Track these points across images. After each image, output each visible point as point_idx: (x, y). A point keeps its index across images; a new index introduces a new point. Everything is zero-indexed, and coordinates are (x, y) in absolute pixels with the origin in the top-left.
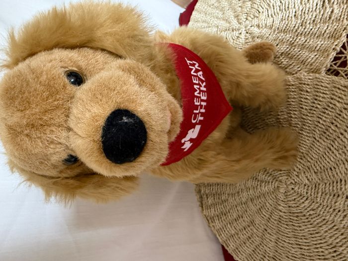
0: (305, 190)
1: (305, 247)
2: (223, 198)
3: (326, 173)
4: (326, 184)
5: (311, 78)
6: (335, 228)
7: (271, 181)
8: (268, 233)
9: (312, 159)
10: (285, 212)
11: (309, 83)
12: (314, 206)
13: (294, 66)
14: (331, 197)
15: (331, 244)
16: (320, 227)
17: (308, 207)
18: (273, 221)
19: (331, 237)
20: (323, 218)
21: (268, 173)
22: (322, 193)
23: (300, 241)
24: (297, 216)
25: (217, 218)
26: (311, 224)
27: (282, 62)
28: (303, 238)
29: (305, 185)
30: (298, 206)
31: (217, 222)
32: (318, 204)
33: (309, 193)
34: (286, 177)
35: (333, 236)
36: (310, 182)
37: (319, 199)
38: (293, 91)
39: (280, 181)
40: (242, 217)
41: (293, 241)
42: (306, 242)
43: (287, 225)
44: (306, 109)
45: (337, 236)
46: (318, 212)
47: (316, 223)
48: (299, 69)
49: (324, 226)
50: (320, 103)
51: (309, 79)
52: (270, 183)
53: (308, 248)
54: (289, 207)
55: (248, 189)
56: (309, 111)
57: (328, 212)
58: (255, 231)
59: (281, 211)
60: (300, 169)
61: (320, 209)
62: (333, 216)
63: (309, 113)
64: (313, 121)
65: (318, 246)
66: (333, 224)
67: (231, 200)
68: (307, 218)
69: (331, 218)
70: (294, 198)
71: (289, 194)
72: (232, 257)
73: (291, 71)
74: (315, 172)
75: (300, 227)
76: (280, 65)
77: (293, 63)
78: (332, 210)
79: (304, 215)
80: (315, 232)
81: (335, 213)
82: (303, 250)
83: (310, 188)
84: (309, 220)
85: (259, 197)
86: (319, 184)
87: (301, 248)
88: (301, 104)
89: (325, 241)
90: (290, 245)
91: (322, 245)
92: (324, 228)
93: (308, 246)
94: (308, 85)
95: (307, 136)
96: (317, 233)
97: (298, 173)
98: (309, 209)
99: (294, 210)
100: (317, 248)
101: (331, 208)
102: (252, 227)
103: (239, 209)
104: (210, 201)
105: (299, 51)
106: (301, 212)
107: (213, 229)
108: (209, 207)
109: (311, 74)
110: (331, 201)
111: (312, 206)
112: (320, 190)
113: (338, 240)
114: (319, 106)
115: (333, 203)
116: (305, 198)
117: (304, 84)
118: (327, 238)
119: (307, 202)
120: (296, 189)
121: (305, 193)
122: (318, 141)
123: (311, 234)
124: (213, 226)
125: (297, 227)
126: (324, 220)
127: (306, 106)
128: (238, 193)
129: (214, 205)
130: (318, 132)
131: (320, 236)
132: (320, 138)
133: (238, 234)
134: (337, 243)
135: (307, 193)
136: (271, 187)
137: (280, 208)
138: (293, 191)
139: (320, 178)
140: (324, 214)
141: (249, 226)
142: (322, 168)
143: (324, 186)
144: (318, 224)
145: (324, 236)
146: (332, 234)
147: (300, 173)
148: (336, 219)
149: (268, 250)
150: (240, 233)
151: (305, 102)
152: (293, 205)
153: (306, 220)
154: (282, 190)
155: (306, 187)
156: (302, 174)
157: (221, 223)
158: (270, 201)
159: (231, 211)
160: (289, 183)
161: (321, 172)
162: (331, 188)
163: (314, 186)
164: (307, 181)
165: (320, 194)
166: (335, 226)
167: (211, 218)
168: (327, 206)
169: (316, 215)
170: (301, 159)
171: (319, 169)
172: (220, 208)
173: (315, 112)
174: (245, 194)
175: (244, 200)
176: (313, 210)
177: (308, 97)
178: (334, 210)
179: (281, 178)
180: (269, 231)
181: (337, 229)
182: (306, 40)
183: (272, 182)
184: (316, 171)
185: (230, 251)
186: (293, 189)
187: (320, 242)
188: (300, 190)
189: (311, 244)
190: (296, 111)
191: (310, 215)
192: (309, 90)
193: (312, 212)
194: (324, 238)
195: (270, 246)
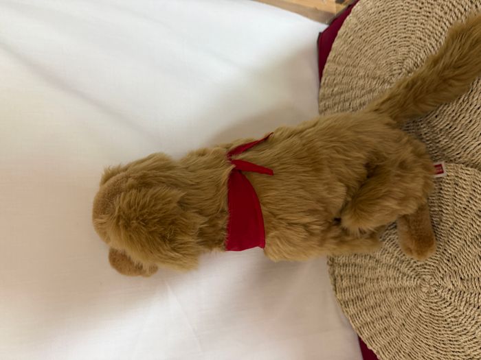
0: (449, 296)
1: (441, 352)
2: (361, 281)
3: (473, 283)
4: (471, 294)
5: (468, 172)
6: (475, 340)
7: (413, 276)
8: (406, 329)
9: (460, 264)
10: (425, 313)
11: (466, 179)
12: (457, 313)
13: (453, 150)
14: (475, 309)
15: (469, 355)
16: (460, 335)
17: (450, 313)
18: (412, 318)
19: (469, 348)
20: (464, 327)
21: (411, 267)
22: (466, 302)
23: (438, 345)
24: (437, 320)
25: (351, 303)
26: (451, 331)
27: (440, 141)
28: (441, 342)
29: (449, 290)
30: (440, 310)
31: (352, 307)
32: (461, 313)
33: (453, 300)
34: (430, 277)
35: (472, 348)
36: (455, 288)
37: (462, 308)
38: (447, 183)
39: (424, 280)
40: (380, 306)
41: (431, 342)
42: (443, 348)
43: (426, 325)
44: (460, 207)
45: (475, 348)
46: (460, 320)
47: (456, 331)
48: (458, 156)
49: (464, 336)
50: (475, 204)
51: (466, 174)
52: (413, 279)
53: (444, 353)
54: (431, 308)
55: (388, 278)
56: (463, 210)
57: (470, 323)
58: (392, 323)
59: (421, 310)
60: (445, 272)
61: (462, 318)
62: (474, 328)
63: (463, 212)
64: (467, 222)
65: (455, 354)
66: (474, 336)
67: (369, 285)
68: (448, 324)
69: (472, 330)
70: (436, 301)
71: (431, 295)
72: (366, 345)
73: (449, 155)
74: (461, 278)
75: (440, 331)
76: (438, 145)
77: (452, 146)
78: (474, 322)
79: (446, 320)
80: (454, 339)
81: (476, 326)
82: (439, 355)
83: (454, 294)
84: (450, 325)
85: (399, 290)
86: (464, 292)
87: (438, 352)
88: (455, 200)
89: (463, 350)
90: (427, 346)
91: (459, 354)
92: (464, 338)
93: (445, 351)
94: (465, 180)
95: (458, 237)
96: (457, 341)
97: (443, 275)
98: (450, 315)
99: (435, 313)
100: (454, 356)
101: (473, 319)
102: (389, 319)
103: (377, 297)
104: (345, 283)
105: (461, 133)
106: (443, 317)
107: (346, 314)
108: (343, 291)
109: (470, 169)
110: (475, 313)
111: (454, 314)
112: (464, 299)
113: (476, 353)
114: (474, 208)
115: (476, 315)
116: (448, 304)
117: (461, 178)
118: (466, 348)
119: (450, 308)
120: (439, 291)
121: (448, 298)
122: (469, 246)
123: (450, 340)
124: (347, 311)
125: (436, 330)
126: (465, 329)
127: (461, 204)
128: (378, 279)
129: (350, 288)
130: (470, 236)
131: (459, 345)
132: (472, 243)
133: (373, 323)
134: (475, 355)
135: (450, 298)
136: (413, 283)
137: (421, 307)
138: (436, 293)
139: (466, 285)
140: (466, 324)
141: (386, 317)
142: (470, 276)
143: (469, 296)
144: (458, 332)
145: (463, 346)
146: (471, 346)
147: (446, 276)
148: (477, 331)
149: (404, 345)
150: (375, 322)
151: (460, 199)
152: (435, 308)
153: (447, 326)
154: (424, 290)
155: (450, 292)
156: (448, 277)
157: (356, 309)
158: (410, 298)
159: (368, 297)
160: (432, 284)
161: (468, 280)
162: (476, 299)
163: (459, 293)
164: (451, 286)
165: (463, 303)
166: (475, 338)
167: (344, 302)
168: (470, 317)
169: (456, 323)
170: (448, 261)
171: (467, 277)
172: (356, 292)
173: (469, 213)
174: (385, 283)
175: (383, 289)
176: (455, 317)
177: (463, 194)
178: (477, 322)
179: (424, 276)
180: (407, 327)
181: (477, 342)
182: (471, 121)
183: (415, 278)
184: (463, 277)
185: (363, 339)
186: (436, 291)
187: (457, 350)
188: (443, 294)
189: (449, 350)
190: (448, 206)
191: (452, 321)
192: (464, 186)
193: (453, 319)
194: (463, 348)
195: (406, 342)
